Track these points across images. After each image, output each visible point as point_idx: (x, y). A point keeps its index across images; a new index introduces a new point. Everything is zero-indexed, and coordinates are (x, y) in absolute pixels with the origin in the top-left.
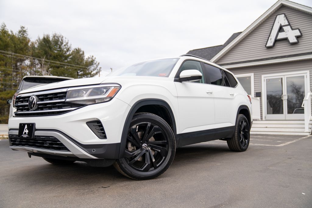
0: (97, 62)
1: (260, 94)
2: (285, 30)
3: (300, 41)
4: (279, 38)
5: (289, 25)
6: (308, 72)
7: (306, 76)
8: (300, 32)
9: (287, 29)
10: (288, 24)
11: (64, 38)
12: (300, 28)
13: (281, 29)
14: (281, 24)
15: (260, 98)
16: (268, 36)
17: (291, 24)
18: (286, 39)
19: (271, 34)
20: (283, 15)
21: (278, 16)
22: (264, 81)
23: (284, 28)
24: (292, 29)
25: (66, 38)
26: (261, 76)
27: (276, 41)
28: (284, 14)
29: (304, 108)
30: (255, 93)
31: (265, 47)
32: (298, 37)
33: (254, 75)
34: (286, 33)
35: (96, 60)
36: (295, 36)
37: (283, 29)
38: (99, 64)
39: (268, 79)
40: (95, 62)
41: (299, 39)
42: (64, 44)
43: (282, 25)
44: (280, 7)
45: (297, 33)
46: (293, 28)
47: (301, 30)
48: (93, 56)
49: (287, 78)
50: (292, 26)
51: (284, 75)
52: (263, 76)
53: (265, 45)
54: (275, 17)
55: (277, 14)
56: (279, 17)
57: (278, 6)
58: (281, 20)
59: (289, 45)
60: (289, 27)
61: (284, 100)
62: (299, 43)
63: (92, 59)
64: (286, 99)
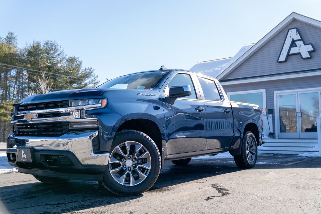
0: (95, 75)
1: (273, 111)
2: (297, 45)
3: (313, 56)
4: (291, 53)
7: (320, 92)
8: (313, 47)
10: (300, 38)
12: (312, 43)
13: (293, 44)
14: (293, 39)
15: (273, 116)
16: (280, 51)
17: (303, 38)
20: (295, 30)
21: (290, 31)
22: (277, 97)
23: (296, 42)
24: (305, 44)
25: (61, 47)
26: (273, 92)
27: (289, 55)
29: (316, 126)
30: (268, 110)
31: (276, 62)
33: (266, 91)
34: (299, 49)
35: (94, 72)
36: (308, 52)
38: (97, 77)
39: (281, 96)
40: (93, 74)
41: (312, 54)
42: (58, 52)
43: (295, 39)
44: (292, 20)
45: (310, 48)
46: (305, 42)
47: (314, 45)
48: (91, 68)
49: (300, 94)
50: (304, 40)
51: (297, 92)
52: (275, 92)
53: (277, 59)
54: (287, 31)
55: (289, 29)
56: (291, 31)
57: (290, 20)
58: (293, 34)
59: (303, 60)
60: (301, 42)
62: (312, 59)
63: (90, 71)
64: (299, 117)
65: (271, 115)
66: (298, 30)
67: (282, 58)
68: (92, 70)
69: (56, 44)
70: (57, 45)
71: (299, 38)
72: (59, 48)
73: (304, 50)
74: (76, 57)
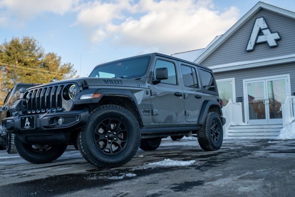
0: (74, 70)
1: (242, 99)
2: (264, 34)
3: (279, 44)
4: (258, 41)
5: (268, 28)
6: (288, 75)
7: (287, 79)
8: (279, 35)
9: (266, 32)
11: (36, 42)
12: (279, 31)
13: (260, 33)
14: (260, 28)
15: (242, 104)
16: (248, 40)
17: (270, 27)
18: (265, 43)
19: (251, 38)
20: (262, 19)
21: (257, 20)
22: (246, 86)
23: (263, 31)
24: (272, 32)
25: (38, 43)
26: (242, 80)
27: (256, 44)
28: (263, 17)
30: (237, 98)
31: (245, 51)
32: (277, 41)
33: (235, 79)
34: (266, 37)
35: (73, 67)
36: (275, 40)
37: (263, 33)
38: (76, 71)
39: (249, 84)
40: (72, 69)
41: (279, 42)
42: (36, 48)
43: (262, 28)
44: (259, 10)
45: (276, 36)
46: (272, 31)
47: (280, 33)
48: (70, 64)
49: (268, 82)
50: (271, 29)
51: (265, 79)
52: (244, 81)
53: (245, 48)
55: (256, 18)
56: (259, 20)
57: (257, 9)
58: (260, 23)
59: (269, 48)
60: (268, 30)
61: (266, 104)
62: (279, 47)
63: (69, 66)
64: (268, 104)
65: (240, 103)
66: (265, 19)
67: (250, 47)
68: (71, 65)
69: (33, 40)
70: (35, 41)
71: (266, 27)
72: (37, 44)
73: (271, 38)
74: (55, 53)
